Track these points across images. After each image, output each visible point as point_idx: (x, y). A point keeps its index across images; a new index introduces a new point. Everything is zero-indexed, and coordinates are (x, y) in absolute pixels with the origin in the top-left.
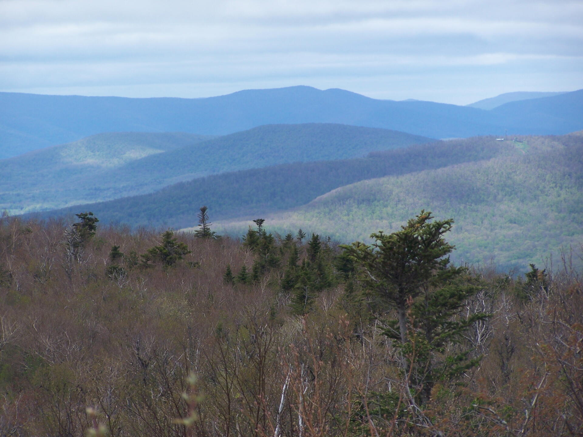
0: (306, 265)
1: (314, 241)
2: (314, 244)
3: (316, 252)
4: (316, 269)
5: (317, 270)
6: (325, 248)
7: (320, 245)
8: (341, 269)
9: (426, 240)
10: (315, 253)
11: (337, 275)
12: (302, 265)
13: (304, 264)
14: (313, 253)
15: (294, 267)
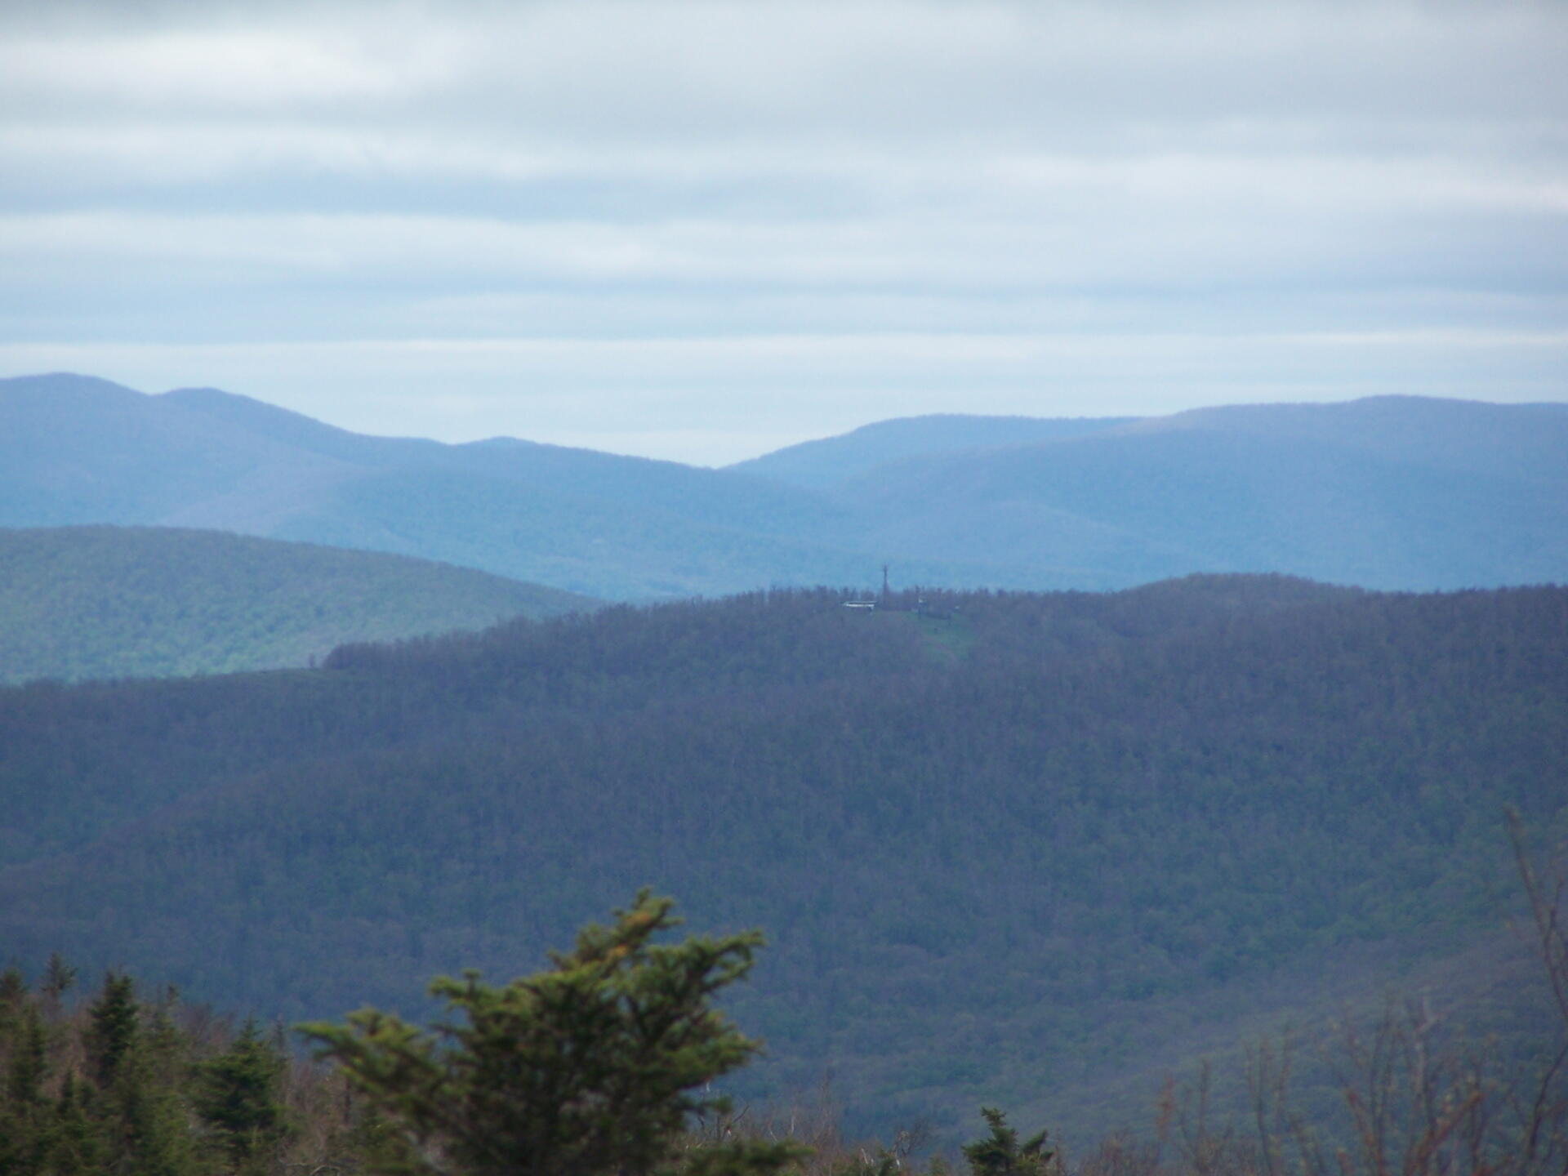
0: (76, 1099)
1: (111, 1003)
2: (114, 1011)
3: (117, 1048)
4: (117, 1114)
5: (119, 1119)
6: (154, 1031)
7: (137, 1015)
8: (217, 1116)
9: (651, 1011)
10: (114, 1049)
11: (200, 1140)
12: (58, 1098)
13: (67, 1093)
14: (106, 1051)
15: (28, 1104)
